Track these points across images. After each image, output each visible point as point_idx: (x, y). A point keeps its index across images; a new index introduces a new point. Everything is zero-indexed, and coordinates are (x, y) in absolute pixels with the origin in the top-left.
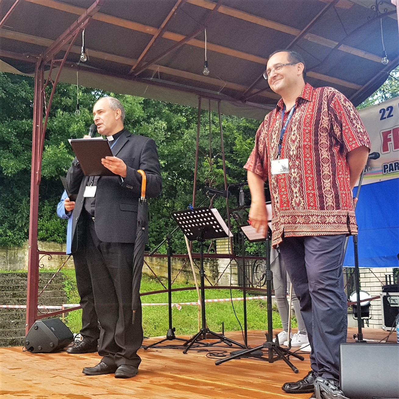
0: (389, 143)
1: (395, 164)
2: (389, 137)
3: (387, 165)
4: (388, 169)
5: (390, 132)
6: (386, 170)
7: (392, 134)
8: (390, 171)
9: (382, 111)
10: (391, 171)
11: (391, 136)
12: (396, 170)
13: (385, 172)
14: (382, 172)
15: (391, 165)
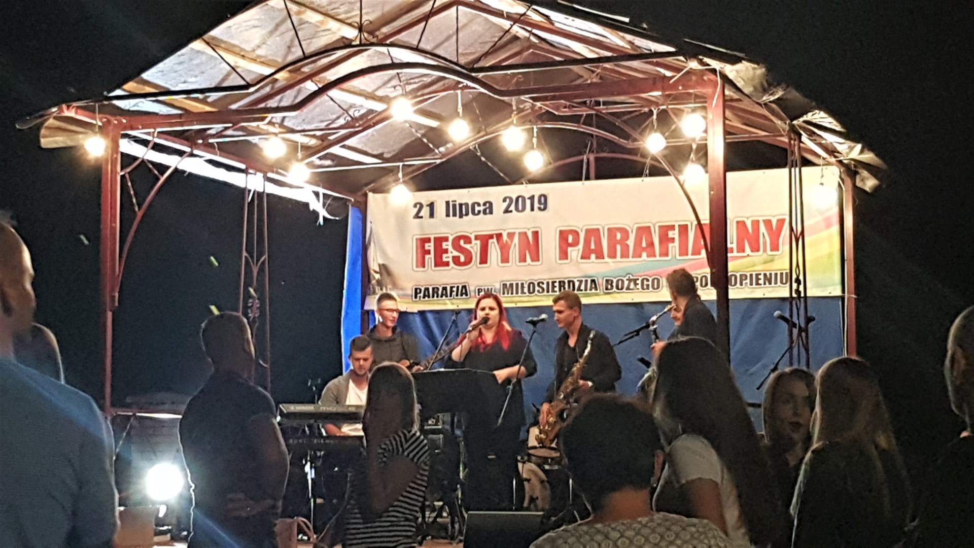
0: (427, 257)
1: (433, 289)
2: (427, 248)
3: (420, 290)
4: (422, 295)
5: (428, 240)
6: (418, 295)
7: (432, 244)
8: (424, 297)
9: (418, 206)
10: (426, 298)
11: (430, 246)
12: (433, 297)
13: (416, 297)
14: (410, 297)
15: (427, 289)
